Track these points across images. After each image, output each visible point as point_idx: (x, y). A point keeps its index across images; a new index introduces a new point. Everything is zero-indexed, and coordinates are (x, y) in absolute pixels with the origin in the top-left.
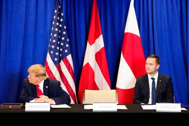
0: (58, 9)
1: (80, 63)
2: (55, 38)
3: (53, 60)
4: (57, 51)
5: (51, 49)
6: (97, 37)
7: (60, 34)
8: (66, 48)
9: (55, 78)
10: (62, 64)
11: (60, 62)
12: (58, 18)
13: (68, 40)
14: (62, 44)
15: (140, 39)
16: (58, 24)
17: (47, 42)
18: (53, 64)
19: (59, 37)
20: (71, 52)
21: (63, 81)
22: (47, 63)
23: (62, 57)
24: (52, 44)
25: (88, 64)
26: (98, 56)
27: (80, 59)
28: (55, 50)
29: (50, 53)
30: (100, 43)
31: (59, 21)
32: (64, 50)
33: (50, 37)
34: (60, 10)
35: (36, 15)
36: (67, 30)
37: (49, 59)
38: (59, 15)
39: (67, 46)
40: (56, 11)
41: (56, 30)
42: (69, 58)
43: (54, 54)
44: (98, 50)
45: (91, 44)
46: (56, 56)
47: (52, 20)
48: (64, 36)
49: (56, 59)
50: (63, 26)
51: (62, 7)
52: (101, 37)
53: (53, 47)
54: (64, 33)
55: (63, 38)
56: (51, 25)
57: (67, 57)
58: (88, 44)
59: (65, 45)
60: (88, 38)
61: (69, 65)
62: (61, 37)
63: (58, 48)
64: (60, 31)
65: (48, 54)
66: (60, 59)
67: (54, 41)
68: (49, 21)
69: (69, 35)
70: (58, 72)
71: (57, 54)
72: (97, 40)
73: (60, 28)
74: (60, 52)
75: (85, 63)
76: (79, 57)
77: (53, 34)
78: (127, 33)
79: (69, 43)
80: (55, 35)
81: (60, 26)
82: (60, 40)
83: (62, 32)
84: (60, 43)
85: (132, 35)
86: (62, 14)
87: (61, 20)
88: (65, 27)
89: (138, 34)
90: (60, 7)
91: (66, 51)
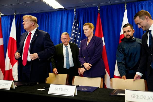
0: (74, 22)
12: (75, 27)
14: (77, 44)
16: (74, 31)
19: (75, 39)
31: (75, 29)
38: (75, 26)
41: (73, 35)
48: (78, 39)
50: (78, 33)
54: (78, 37)
55: (78, 41)
56: (71, 32)
59: (79, 45)
62: (76, 40)
64: (76, 36)
73: (75, 34)
80: (72, 38)
81: (76, 32)
83: (77, 36)
86: (77, 25)
87: (77, 29)
90: (76, 21)
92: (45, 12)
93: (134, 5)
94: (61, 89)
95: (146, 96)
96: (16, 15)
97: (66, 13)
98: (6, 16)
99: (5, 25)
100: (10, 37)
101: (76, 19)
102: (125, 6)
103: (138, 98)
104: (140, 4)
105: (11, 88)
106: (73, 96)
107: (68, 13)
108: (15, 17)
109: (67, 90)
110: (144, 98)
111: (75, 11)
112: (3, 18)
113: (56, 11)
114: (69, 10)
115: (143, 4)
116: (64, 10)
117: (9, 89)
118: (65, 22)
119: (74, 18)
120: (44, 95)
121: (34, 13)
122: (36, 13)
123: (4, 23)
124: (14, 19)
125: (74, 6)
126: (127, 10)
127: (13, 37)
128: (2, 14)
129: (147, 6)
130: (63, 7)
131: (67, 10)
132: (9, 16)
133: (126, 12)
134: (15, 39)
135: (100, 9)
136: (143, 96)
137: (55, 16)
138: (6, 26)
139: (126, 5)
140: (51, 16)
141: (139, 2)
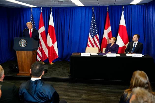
1: (102, 38)
2: (92, 28)
3: (91, 36)
4: (93, 33)
5: (91, 32)
6: (108, 27)
7: (94, 26)
8: (96, 31)
9: (92, 43)
10: (95, 38)
11: (94, 37)
14: (95, 30)
15: (126, 27)
16: (93, 22)
17: (89, 29)
18: (91, 37)
20: (98, 33)
21: (95, 44)
22: (89, 37)
23: (95, 35)
24: (91, 30)
25: (105, 37)
26: (109, 34)
27: (102, 35)
28: (92, 32)
29: (90, 33)
30: (110, 29)
31: (94, 21)
32: (95, 32)
33: (90, 27)
34: (94, 17)
35: (85, 18)
36: (97, 25)
37: (90, 36)
38: (94, 19)
39: (97, 30)
40: (92, 17)
41: (93, 24)
42: (98, 35)
43: (92, 34)
44: (109, 32)
45: (106, 30)
46: (92, 35)
47: (91, 21)
48: (96, 27)
49: (92, 36)
50: (95, 23)
51: (95, 16)
52: (110, 27)
53: (91, 31)
55: (95, 28)
56: (91, 23)
57: (97, 35)
58: (105, 30)
59: (96, 30)
60: (105, 28)
61: (98, 38)
62: (94, 27)
63: (93, 31)
65: (90, 34)
66: (94, 36)
67: (92, 29)
68: (90, 21)
69: (97, 27)
70: (93, 40)
71: (93, 34)
72: (108, 28)
73: (94, 24)
74: (94, 33)
75: (104, 37)
76: (101, 35)
77: (92, 26)
78: (120, 25)
79: (98, 29)
80: (92, 27)
81: (94, 23)
82: (94, 28)
83: (95, 25)
84: (94, 29)
85: (122, 26)
87: (95, 21)
88: (96, 23)
89: (125, 26)
91: (96, 33)
100: (50, 24)
115: (132, 7)
126: (123, 11)
127: (52, 25)
129: (134, 8)
130: (84, 5)
134: (54, 26)
140: (74, 10)
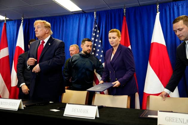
0: (94, 27)
8: (101, 58)
12: (94, 34)
13: (102, 51)
15: (166, 47)
19: (94, 49)
31: (95, 37)
38: (96, 32)
39: (101, 56)
55: (98, 50)
59: (99, 55)
62: (96, 49)
73: (95, 42)
86: (98, 31)
87: (98, 36)
88: (100, 41)
90: (96, 26)
91: (100, 60)
92: (59, 16)
93: (169, 6)
94: (80, 109)
95: (183, 119)
96: (23, 20)
97: (84, 16)
98: (12, 20)
99: (10, 32)
100: (17, 46)
101: (96, 24)
102: (157, 7)
103: (173, 122)
104: (176, 5)
105: (19, 109)
106: (94, 118)
107: (87, 16)
108: (22, 21)
109: (87, 111)
110: (181, 122)
111: (95, 14)
112: (8, 23)
113: (72, 14)
114: (88, 13)
115: (180, 4)
116: (82, 13)
117: (17, 110)
118: (82, 27)
119: (94, 22)
120: (58, 117)
121: (46, 17)
122: (47, 17)
123: (10, 29)
124: (22, 24)
125: (94, 8)
126: (159, 13)
127: (20, 46)
128: (7, 19)
130: (81, 10)
131: (86, 13)
132: (15, 21)
133: (158, 14)
134: (23, 48)
135: (126, 11)
136: (180, 119)
137: (72, 21)
138: (12, 33)
139: (159, 6)
140: (67, 20)
141: (174, 3)
